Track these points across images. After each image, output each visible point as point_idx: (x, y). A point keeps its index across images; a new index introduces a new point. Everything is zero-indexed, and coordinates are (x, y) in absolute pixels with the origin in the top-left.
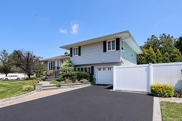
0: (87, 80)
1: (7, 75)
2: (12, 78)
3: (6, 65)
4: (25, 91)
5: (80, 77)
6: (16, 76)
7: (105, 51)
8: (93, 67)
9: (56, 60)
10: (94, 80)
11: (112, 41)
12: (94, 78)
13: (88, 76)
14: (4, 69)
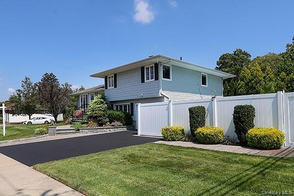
0: (121, 123)
1: (32, 117)
2: (37, 122)
3: (28, 101)
4: (37, 134)
5: (112, 119)
6: (44, 118)
7: (143, 81)
8: (133, 103)
9: (89, 93)
10: (134, 122)
11: (151, 67)
12: (134, 120)
13: (122, 117)
14: (26, 107)
